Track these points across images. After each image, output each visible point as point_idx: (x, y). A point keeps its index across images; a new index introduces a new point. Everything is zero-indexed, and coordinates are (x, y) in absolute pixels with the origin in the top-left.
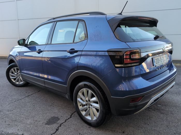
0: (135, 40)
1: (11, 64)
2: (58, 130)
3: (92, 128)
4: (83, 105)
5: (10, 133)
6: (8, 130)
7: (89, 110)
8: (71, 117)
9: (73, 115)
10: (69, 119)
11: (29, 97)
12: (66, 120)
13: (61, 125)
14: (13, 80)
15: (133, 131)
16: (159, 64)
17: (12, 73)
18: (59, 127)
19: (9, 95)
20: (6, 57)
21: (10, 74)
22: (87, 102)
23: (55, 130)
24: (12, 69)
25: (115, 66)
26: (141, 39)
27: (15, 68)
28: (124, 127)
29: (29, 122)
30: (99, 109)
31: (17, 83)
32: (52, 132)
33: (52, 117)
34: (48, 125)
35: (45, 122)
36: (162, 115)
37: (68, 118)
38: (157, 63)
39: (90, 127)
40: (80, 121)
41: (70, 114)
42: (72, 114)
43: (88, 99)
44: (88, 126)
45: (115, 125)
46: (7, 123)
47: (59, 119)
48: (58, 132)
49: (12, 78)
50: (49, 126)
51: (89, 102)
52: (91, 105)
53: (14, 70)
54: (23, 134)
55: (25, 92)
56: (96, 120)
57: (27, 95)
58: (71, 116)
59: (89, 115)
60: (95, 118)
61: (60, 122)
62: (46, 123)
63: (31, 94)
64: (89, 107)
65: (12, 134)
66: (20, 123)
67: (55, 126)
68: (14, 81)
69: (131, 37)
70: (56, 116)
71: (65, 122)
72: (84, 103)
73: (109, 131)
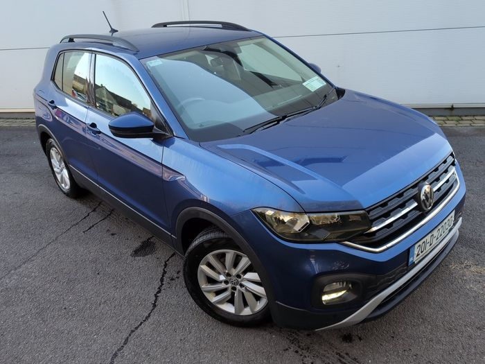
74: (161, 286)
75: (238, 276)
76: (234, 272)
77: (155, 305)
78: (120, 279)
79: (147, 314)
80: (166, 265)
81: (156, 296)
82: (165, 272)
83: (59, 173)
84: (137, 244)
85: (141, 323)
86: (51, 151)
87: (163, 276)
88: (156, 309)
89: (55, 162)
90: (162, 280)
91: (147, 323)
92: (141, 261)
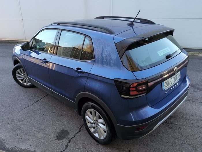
0: (143, 68)
1: (16, 65)
2: (67, 147)
3: (100, 145)
4: (91, 123)
5: (22, 149)
6: (21, 146)
7: (97, 129)
8: (80, 131)
9: (82, 129)
10: (78, 133)
11: (38, 102)
12: (75, 135)
13: (70, 140)
14: (20, 81)
15: (139, 150)
16: (168, 86)
17: (19, 74)
18: (68, 143)
19: (18, 99)
20: (9, 41)
21: (17, 75)
22: (94, 121)
23: (65, 147)
24: (19, 70)
25: (121, 96)
26: (149, 65)
27: (22, 69)
28: (130, 145)
29: (39, 135)
30: (106, 131)
31: (25, 84)
32: (62, 149)
33: (61, 130)
34: (58, 140)
35: (55, 135)
36: (170, 130)
37: (77, 131)
38: (166, 86)
39: (97, 143)
40: (88, 135)
41: (79, 127)
42: (81, 127)
43: (96, 119)
44: (96, 143)
45: (122, 142)
46: (19, 137)
47: (68, 133)
48: (67, 150)
49: (20, 79)
50: (58, 142)
51: (96, 122)
52: (99, 126)
53: (20, 71)
54: (35, 151)
55: (33, 96)
56: (103, 140)
57: (36, 100)
58: (80, 129)
59: (97, 132)
60: (102, 138)
61: (70, 136)
62: (56, 138)
63: (40, 99)
64: (97, 126)
65: (25, 150)
66: (31, 137)
67: (64, 141)
68: (22, 82)
69: (138, 65)
70: (66, 129)
71: (74, 137)
72: (92, 122)
73: (116, 150)
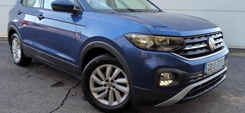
74: (66, 98)
75: (112, 81)
76: (110, 79)
77: (62, 105)
78: (43, 95)
79: (57, 108)
80: (69, 91)
81: (63, 101)
82: (69, 93)
83: (15, 53)
84: (54, 83)
85: (54, 111)
86: (13, 40)
87: (68, 94)
88: (62, 106)
89: (14, 47)
90: (67, 96)
91: (57, 111)
92: (56, 89)
